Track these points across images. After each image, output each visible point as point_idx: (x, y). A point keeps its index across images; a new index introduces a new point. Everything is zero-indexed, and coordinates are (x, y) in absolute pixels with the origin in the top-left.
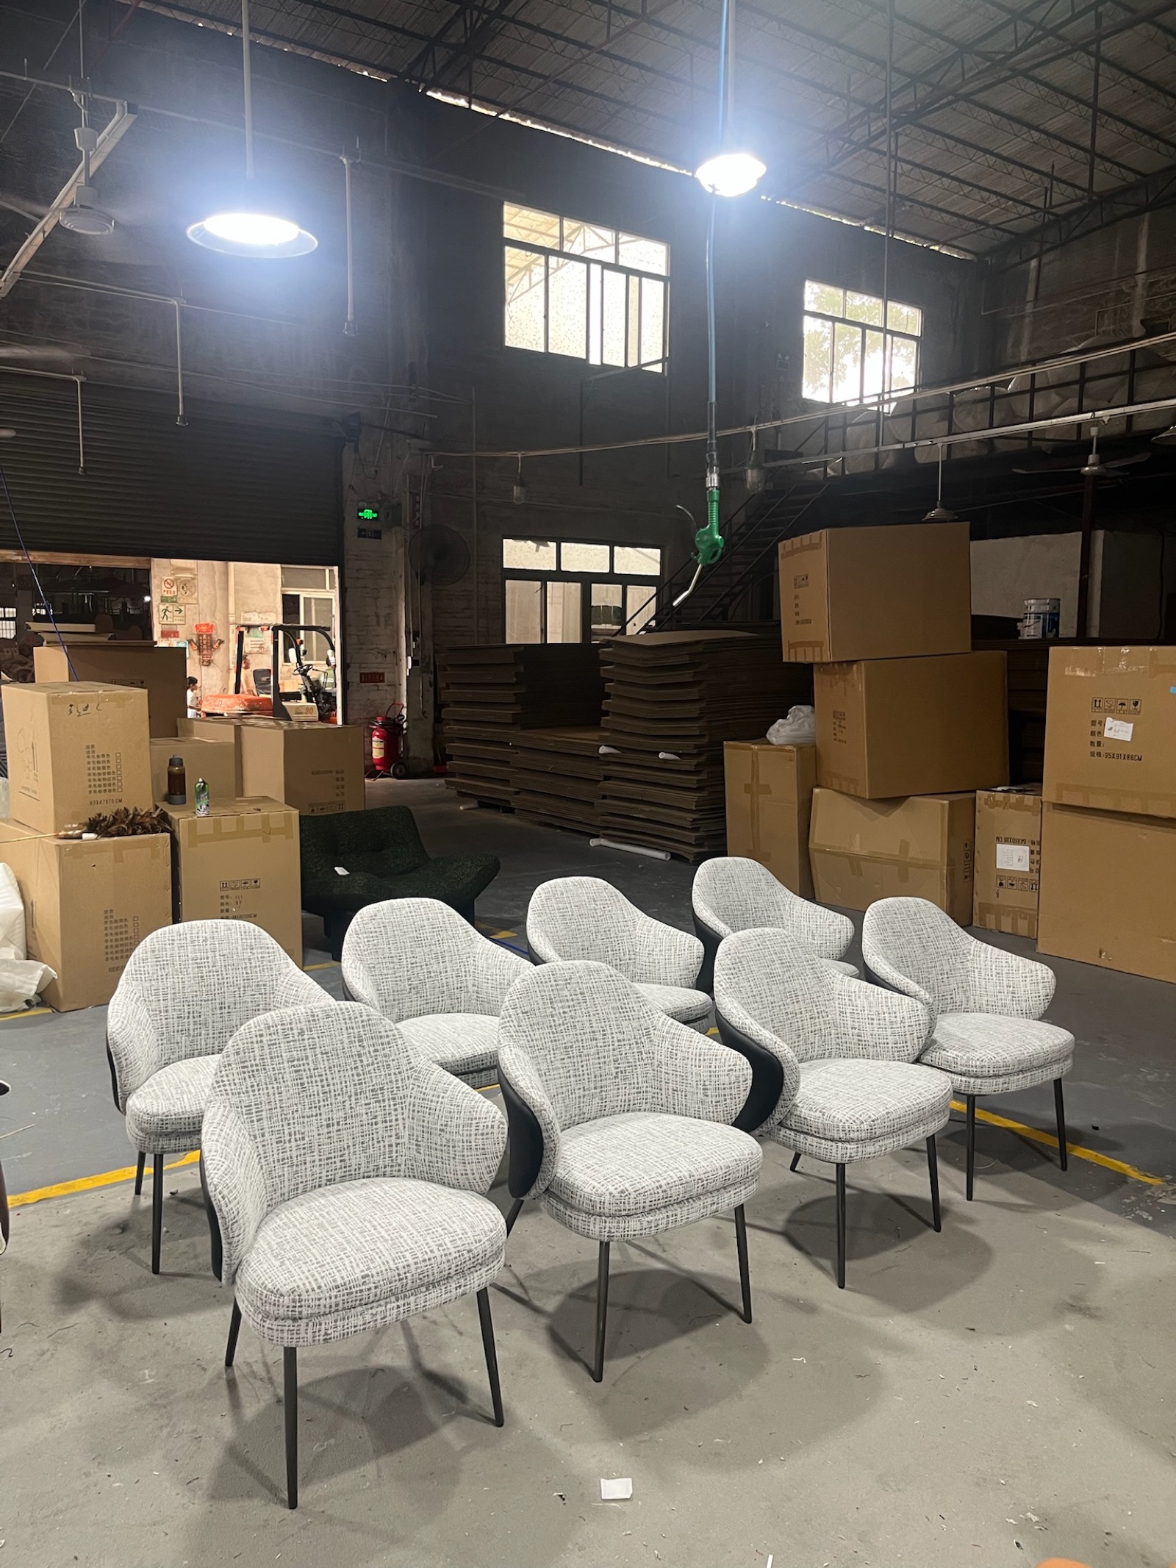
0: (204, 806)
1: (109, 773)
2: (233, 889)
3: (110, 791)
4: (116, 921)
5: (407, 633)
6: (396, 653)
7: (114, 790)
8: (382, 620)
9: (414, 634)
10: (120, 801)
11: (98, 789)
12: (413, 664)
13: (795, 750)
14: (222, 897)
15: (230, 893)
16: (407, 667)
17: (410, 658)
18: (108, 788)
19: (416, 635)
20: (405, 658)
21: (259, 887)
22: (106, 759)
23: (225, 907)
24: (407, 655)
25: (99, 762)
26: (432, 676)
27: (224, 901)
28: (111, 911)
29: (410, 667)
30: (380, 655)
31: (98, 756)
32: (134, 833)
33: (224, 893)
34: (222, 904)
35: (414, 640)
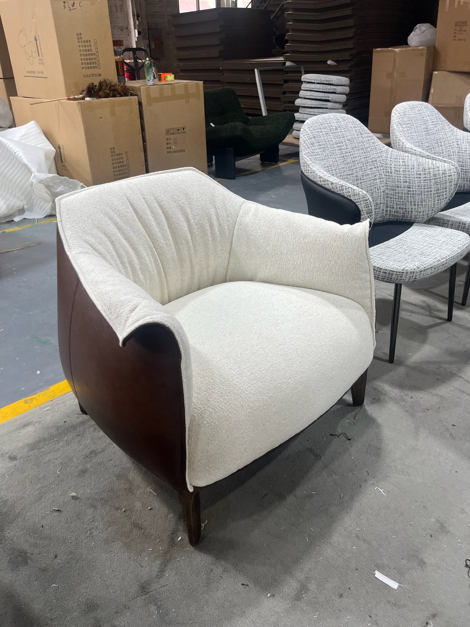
0: (152, 78)
1: (92, 54)
2: (172, 134)
3: (94, 67)
4: (117, 155)
5: (134, 15)
6: (128, 28)
7: (96, 67)
8: (118, 8)
9: (137, 16)
10: (100, 75)
11: (87, 66)
12: (138, 34)
13: (426, 48)
14: (167, 139)
15: (172, 137)
16: (135, 36)
17: (136, 31)
18: (92, 65)
19: (138, 16)
20: (133, 30)
21: (185, 132)
22: (89, 44)
23: (169, 146)
24: (135, 29)
25: (85, 46)
26: (148, 41)
27: (169, 141)
28: (114, 148)
29: (137, 35)
30: (119, 30)
31: (84, 41)
32: (114, 96)
33: (168, 137)
34: (167, 144)
35: (138, 19)
